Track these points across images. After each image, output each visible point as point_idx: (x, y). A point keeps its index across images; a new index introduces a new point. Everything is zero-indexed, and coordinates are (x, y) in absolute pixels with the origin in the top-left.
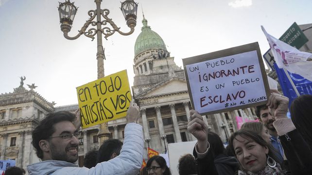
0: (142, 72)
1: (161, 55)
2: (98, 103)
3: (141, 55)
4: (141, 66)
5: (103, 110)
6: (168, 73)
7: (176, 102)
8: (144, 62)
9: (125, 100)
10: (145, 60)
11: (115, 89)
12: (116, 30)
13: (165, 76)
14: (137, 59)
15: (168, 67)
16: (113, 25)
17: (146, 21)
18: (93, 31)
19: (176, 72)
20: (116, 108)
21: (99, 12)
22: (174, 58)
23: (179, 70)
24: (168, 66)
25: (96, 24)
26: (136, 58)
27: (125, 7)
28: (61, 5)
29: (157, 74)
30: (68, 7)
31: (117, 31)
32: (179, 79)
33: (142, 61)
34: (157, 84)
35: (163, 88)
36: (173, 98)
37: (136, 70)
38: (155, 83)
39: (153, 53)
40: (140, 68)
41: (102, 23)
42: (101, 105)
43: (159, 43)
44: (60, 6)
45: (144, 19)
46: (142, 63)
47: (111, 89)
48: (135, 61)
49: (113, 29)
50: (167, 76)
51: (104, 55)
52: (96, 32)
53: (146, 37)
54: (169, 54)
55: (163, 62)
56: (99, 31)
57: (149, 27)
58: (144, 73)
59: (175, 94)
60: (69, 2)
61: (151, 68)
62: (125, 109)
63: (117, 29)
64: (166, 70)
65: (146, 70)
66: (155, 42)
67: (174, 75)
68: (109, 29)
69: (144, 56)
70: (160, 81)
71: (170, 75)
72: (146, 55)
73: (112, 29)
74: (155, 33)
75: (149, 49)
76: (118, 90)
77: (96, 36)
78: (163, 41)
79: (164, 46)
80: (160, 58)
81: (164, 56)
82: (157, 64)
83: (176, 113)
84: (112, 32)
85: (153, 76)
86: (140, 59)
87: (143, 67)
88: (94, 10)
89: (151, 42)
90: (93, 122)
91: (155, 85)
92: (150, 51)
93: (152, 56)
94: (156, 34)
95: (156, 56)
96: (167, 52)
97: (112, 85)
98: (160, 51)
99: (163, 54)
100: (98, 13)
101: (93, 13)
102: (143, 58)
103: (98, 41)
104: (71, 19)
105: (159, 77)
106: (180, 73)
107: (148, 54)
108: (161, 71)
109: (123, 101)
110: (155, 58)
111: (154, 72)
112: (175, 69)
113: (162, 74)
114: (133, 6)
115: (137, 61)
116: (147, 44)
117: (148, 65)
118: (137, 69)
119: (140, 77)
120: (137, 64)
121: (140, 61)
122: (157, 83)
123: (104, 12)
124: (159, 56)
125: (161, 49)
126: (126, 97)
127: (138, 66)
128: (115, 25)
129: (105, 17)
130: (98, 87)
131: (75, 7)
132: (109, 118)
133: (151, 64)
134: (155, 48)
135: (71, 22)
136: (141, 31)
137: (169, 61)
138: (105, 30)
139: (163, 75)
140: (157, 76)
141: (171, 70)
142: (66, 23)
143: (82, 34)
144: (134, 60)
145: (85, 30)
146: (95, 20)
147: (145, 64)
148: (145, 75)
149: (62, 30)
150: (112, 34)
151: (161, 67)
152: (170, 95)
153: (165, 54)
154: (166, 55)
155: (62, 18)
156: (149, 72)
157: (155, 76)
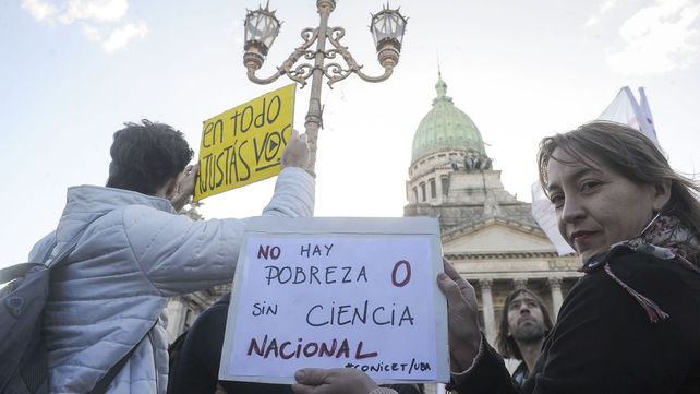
0: (424, 199)
1: (470, 163)
2: (231, 150)
3: (426, 159)
4: (423, 185)
5: (235, 163)
6: (482, 206)
7: (496, 276)
8: (430, 176)
9: (277, 142)
10: (433, 171)
11: (266, 122)
12: (353, 70)
13: (477, 212)
14: (416, 167)
15: (486, 193)
16: (348, 59)
17: (445, 86)
18: (307, 70)
19: (502, 205)
20: (258, 158)
21: (323, 33)
22: (500, 172)
23: (509, 200)
24: (484, 189)
25: (314, 56)
26: (414, 166)
27: (379, 26)
28: (250, 15)
29: (456, 206)
30: (263, 20)
31: (355, 71)
32: (508, 222)
33: (427, 174)
34: (454, 229)
35: (467, 239)
36: (490, 265)
37: (411, 193)
38: (451, 226)
39: (453, 157)
40: (420, 190)
41: (325, 55)
42: (234, 153)
43: (469, 136)
44: (248, 16)
45: (441, 81)
46: (426, 179)
47: (259, 122)
48: (411, 173)
49: (347, 68)
50: (480, 213)
51: (320, 117)
52: (312, 72)
53: (440, 121)
54: (489, 163)
55: (474, 180)
56: (319, 70)
57: (450, 100)
58: (429, 200)
59: (497, 256)
60: (267, 10)
61: (446, 191)
62: (274, 161)
63: (355, 69)
64: (480, 198)
65: (434, 195)
66: (461, 133)
67: (498, 211)
68: (340, 67)
69: (432, 162)
70: (462, 222)
71: (488, 210)
72: (437, 161)
73: (345, 66)
74: (461, 112)
75: (447, 148)
76: (270, 122)
77: (310, 81)
78: (478, 133)
79: (480, 144)
80: (468, 169)
81: (478, 166)
82: (461, 182)
83: (494, 301)
84: (344, 73)
85: (447, 209)
86: (422, 168)
87: (428, 187)
88: (315, 28)
89: (450, 134)
90: (212, 189)
91: (450, 231)
92: (447, 153)
93: (450, 165)
94: (465, 116)
95: (459, 165)
96: (486, 157)
97: (263, 114)
98: (470, 154)
99: (476, 161)
100: (322, 35)
101: (311, 34)
102: (431, 168)
103: (312, 90)
104: (267, 43)
105: (462, 212)
106: (512, 207)
107: (443, 160)
108: (467, 199)
109: (274, 145)
110: (455, 168)
111: (452, 200)
112: (502, 198)
113: (470, 206)
114: (397, 22)
115: (416, 173)
116: (443, 136)
117: (439, 184)
118: (415, 189)
119: (418, 209)
120: (415, 180)
121: (422, 172)
122: (456, 226)
123: (334, 33)
124: (467, 166)
125: (472, 151)
126: (282, 138)
127: (416, 184)
128: (352, 59)
129: (335, 42)
130: (239, 118)
131: (277, 21)
132: (242, 180)
133: (446, 181)
134: (459, 147)
135: (264, 50)
136: (432, 107)
137: (488, 177)
138: (330, 69)
139: (472, 209)
140: (458, 209)
141: (491, 199)
142: (255, 51)
143: (283, 73)
144: (410, 169)
145: (290, 66)
146: (314, 48)
147: (433, 182)
148: (428, 206)
149: (245, 63)
150: (344, 78)
151: (470, 191)
152: (483, 256)
153: (479, 163)
154: (483, 165)
155: (248, 39)
156: (440, 200)
157: (453, 209)
